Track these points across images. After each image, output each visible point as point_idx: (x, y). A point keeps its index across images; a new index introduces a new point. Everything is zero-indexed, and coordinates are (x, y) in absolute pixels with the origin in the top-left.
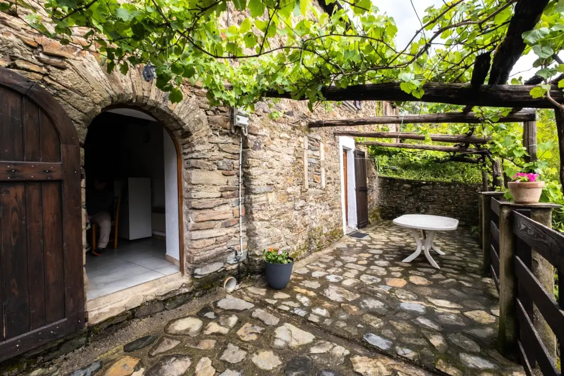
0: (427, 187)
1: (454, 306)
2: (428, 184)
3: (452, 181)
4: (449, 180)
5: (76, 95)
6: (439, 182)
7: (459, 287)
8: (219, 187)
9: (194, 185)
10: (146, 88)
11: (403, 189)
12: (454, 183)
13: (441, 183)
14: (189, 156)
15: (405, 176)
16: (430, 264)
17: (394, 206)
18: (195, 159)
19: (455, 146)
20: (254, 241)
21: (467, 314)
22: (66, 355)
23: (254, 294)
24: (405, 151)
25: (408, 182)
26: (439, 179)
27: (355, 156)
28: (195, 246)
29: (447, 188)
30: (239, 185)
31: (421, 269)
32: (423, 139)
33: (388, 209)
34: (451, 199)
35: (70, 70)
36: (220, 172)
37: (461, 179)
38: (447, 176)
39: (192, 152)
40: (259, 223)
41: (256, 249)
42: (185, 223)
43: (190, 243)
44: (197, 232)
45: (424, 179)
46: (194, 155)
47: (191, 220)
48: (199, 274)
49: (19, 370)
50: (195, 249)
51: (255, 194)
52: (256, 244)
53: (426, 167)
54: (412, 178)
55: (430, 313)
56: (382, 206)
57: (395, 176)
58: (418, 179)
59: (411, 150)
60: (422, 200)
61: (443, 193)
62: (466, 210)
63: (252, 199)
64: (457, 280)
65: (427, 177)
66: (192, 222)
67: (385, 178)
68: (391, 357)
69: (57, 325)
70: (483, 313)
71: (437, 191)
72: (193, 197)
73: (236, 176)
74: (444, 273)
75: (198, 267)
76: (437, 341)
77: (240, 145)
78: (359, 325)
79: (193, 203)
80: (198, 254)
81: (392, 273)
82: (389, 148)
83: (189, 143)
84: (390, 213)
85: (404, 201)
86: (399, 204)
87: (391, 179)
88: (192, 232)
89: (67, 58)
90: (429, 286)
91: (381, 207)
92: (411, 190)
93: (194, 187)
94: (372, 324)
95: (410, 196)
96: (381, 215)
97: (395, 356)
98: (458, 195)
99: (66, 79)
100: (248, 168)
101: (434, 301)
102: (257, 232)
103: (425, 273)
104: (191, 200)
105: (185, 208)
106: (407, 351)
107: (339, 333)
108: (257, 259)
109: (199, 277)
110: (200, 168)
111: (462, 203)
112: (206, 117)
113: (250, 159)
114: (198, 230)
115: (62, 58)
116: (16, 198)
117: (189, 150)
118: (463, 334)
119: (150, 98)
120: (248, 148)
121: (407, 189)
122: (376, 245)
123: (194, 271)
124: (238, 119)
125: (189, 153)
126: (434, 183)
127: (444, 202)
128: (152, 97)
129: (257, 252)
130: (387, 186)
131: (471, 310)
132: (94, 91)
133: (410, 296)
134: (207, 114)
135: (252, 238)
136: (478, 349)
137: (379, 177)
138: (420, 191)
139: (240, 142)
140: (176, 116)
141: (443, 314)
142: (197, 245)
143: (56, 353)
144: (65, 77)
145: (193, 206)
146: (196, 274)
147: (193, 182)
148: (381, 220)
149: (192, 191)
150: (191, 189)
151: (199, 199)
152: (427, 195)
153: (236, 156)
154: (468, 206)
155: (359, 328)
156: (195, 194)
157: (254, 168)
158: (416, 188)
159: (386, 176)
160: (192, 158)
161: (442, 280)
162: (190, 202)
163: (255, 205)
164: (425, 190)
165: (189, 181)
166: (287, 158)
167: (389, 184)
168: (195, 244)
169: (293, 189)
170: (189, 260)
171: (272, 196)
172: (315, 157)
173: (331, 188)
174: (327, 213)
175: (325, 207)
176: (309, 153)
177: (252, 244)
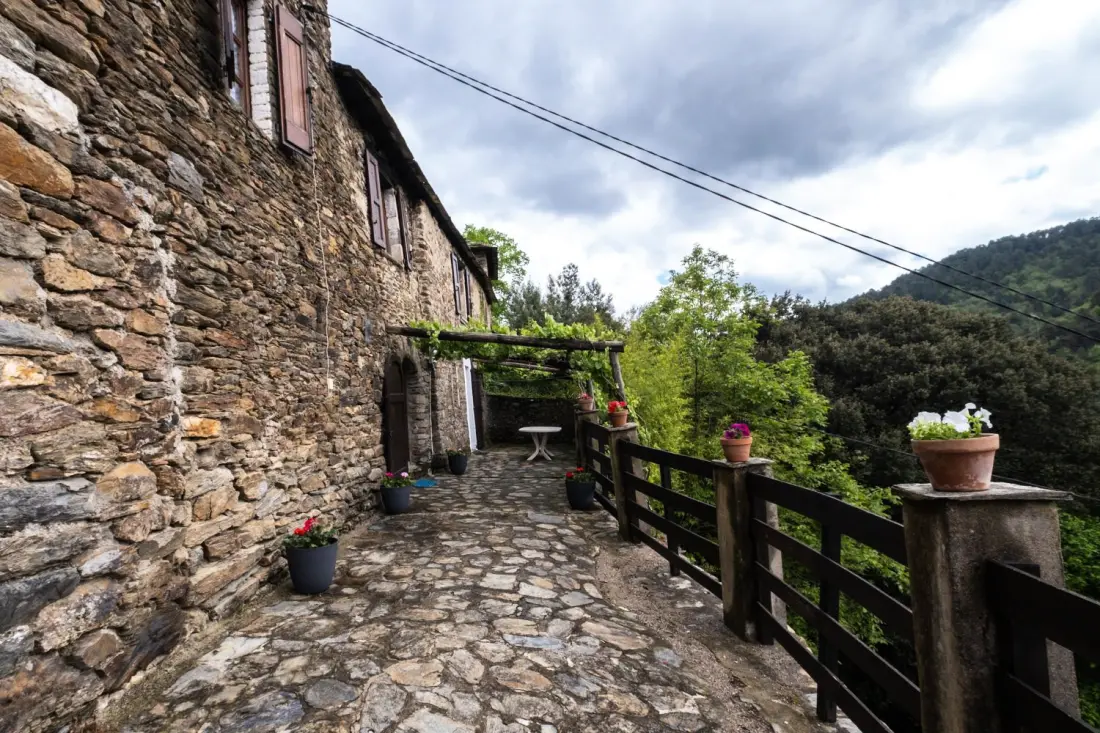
0: (535, 405)
2: (536, 401)
3: (557, 398)
4: (554, 397)
6: (545, 399)
8: (425, 405)
9: (417, 404)
11: (513, 408)
12: (559, 400)
13: (549, 401)
14: (415, 385)
15: (516, 393)
17: (504, 428)
20: (438, 444)
25: (517, 400)
26: (546, 396)
27: (472, 376)
29: (553, 403)
30: (430, 404)
33: (497, 431)
34: (556, 415)
36: (425, 395)
37: (564, 396)
38: (551, 393)
39: (417, 383)
40: (442, 432)
41: (440, 450)
42: (411, 429)
43: (416, 442)
45: (531, 396)
46: (418, 385)
51: (438, 410)
52: (440, 446)
53: (533, 384)
54: (520, 396)
56: (490, 427)
57: (503, 394)
58: (525, 396)
60: (531, 418)
61: (549, 411)
63: (437, 414)
65: (533, 395)
66: (417, 428)
67: (493, 397)
71: (545, 409)
72: (417, 412)
73: (429, 398)
75: (421, 457)
77: (430, 376)
80: (421, 449)
83: (415, 376)
84: (500, 435)
85: (515, 421)
86: (509, 424)
87: (499, 397)
91: (490, 430)
92: (520, 408)
95: (520, 414)
96: (491, 439)
100: (434, 392)
102: (440, 438)
105: (410, 420)
108: (441, 456)
109: (422, 464)
110: (419, 393)
112: (420, 360)
113: (436, 385)
114: (420, 433)
117: (415, 381)
120: (435, 377)
121: (517, 408)
123: (419, 459)
125: (414, 383)
126: (541, 400)
129: (441, 452)
130: (495, 405)
134: (420, 358)
135: (436, 442)
137: (488, 396)
138: (529, 410)
139: (430, 374)
145: (417, 418)
146: (421, 462)
147: (417, 402)
149: (416, 408)
151: (419, 413)
152: (536, 413)
153: (429, 384)
156: (418, 410)
157: (437, 392)
158: (523, 405)
159: (493, 394)
160: (417, 387)
162: (416, 415)
163: (439, 418)
164: (534, 408)
165: (414, 402)
166: (447, 383)
167: (497, 403)
168: (420, 442)
169: (450, 407)
170: (415, 453)
171: (443, 412)
172: (455, 379)
173: (463, 407)
174: (462, 430)
175: (461, 425)
176: (453, 376)
177: (438, 447)
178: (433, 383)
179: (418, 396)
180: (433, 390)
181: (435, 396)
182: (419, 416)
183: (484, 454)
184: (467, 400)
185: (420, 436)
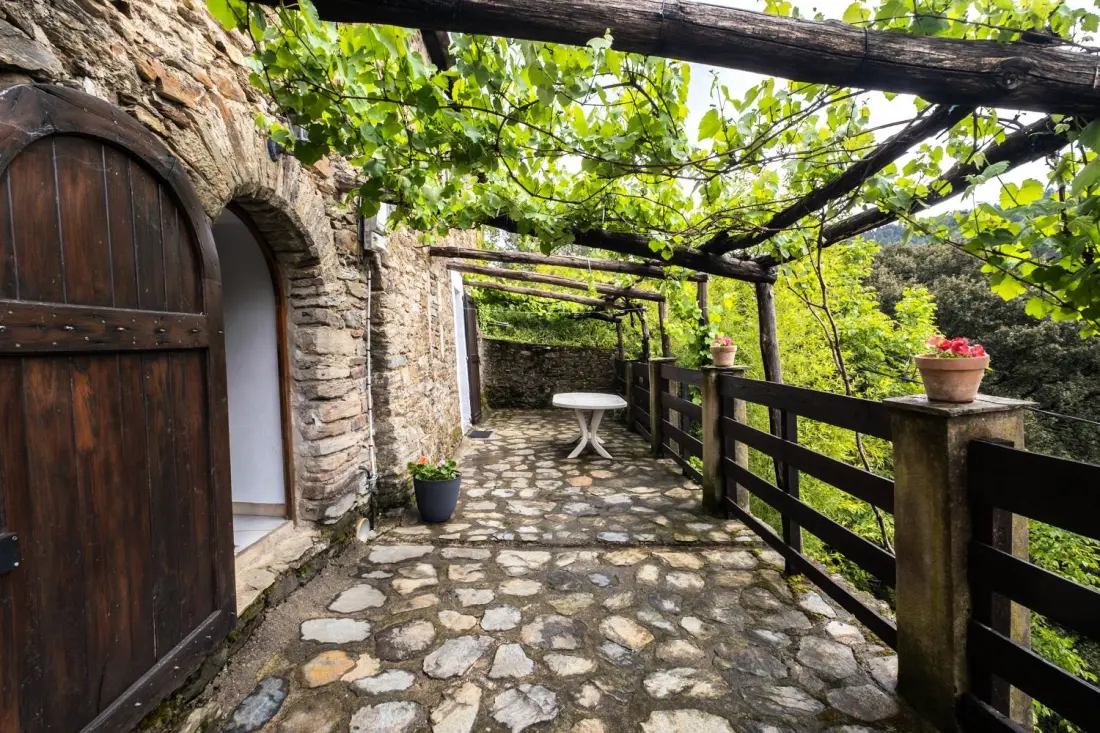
0: (553, 355)
1: (652, 490)
2: (553, 349)
3: (582, 345)
4: (578, 345)
5: (203, 183)
6: (567, 347)
7: (643, 472)
8: (348, 359)
9: (320, 355)
10: (271, 173)
11: (521, 358)
12: (585, 348)
13: (570, 348)
14: (312, 301)
15: (522, 337)
16: (599, 455)
17: (508, 386)
18: (322, 307)
19: (601, 298)
20: (390, 451)
21: (667, 493)
22: (212, 683)
23: (414, 535)
24: (534, 301)
25: (527, 347)
26: (566, 343)
27: (465, 305)
28: (326, 468)
29: (576, 355)
30: (366, 356)
31: (595, 462)
32: (585, 289)
33: (498, 391)
34: (582, 370)
35: (192, 131)
36: (349, 331)
37: (592, 342)
38: (575, 338)
39: (318, 295)
40: (397, 419)
41: (395, 465)
42: (298, 426)
43: (313, 463)
44: (328, 442)
45: (546, 342)
46: (322, 300)
47: (316, 419)
48: (333, 515)
49: (163, 721)
50: (325, 471)
51: (391, 370)
52: (395, 456)
54: (530, 342)
55: (637, 501)
56: (489, 387)
57: (507, 338)
58: (538, 342)
59: (542, 299)
60: (547, 373)
61: (572, 363)
62: (600, 385)
63: (387, 378)
64: (637, 466)
65: (550, 340)
66: (318, 424)
67: (493, 342)
68: (633, 546)
69: (210, 625)
70: (679, 489)
71: (566, 360)
72: (319, 376)
73: (361, 339)
74: (620, 462)
75: (331, 505)
76: (662, 520)
77: (367, 284)
78: (584, 530)
79: (320, 388)
80: (332, 481)
81: (569, 473)
82: (512, 294)
83: (314, 277)
84: (502, 397)
85: (523, 378)
86: (516, 381)
87: (502, 343)
88: (320, 443)
89: (188, 108)
90: (617, 477)
91: (488, 389)
92: (531, 358)
93: (322, 358)
94: (595, 524)
95: (530, 368)
96: (489, 402)
97: (637, 543)
98: (590, 365)
99: (189, 150)
100: (380, 324)
101: (633, 490)
102: (395, 435)
103: (602, 465)
104: (313, 383)
105: (296, 399)
106: (646, 536)
107: (568, 543)
108: (397, 481)
109: (333, 522)
110: (328, 325)
111: (595, 376)
112: (332, 231)
113: (384, 310)
114: (330, 436)
115: (180, 105)
116: (160, 384)
117: (312, 290)
118: (677, 509)
119: (277, 193)
120: (381, 289)
121: (526, 358)
122: (515, 444)
123: (324, 512)
124: (375, 238)
125: (310, 296)
126: (561, 349)
127: (574, 376)
128: (279, 192)
129: (397, 470)
130: (496, 354)
131: (669, 489)
132: (220, 176)
133: (607, 491)
134: (333, 226)
135: (386, 447)
136: (695, 518)
137: (485, 340)
138: (543, 361)
139: (368, 279)
140: (304, 228)
141: (648, 499)
142: (329, 464)
143: (199, 682)
144: (187, 144)
145: (320, 394)
146: (329, 518)
147: (319, 350)
148: (490, 409)
149: (319, 367)
150: (315, 364)
151: (328, 380)
152: (553, 366)
153: (363, 304)
154: (602, 380)
155: (585, 532)
156: (325, 371)
157: (388, 325)
158: (538, 356)
159: (493, 337)
160: (318, 306)
161: (624, 469)
162: (314, 387)
163: (391, 389)
164: (550, 359)
165: (309, 348)
166: (415, 308)
167: (499, 350)
168: (325, 464)
169: (423, 361)
170: (310, 495)
171: (406, 373)
172: (435, 306)
173: (449, 358)
174: (448, 400)
175: (446, 391)
176: (430, 298)
177: (387, 458)
178: (376, 302)
179: (320, 331)
180: (377, 320)
181: (383, 335)
182: (322, 389)
183: (485, 435)
184: (457, 346)
185: (325, 446)
